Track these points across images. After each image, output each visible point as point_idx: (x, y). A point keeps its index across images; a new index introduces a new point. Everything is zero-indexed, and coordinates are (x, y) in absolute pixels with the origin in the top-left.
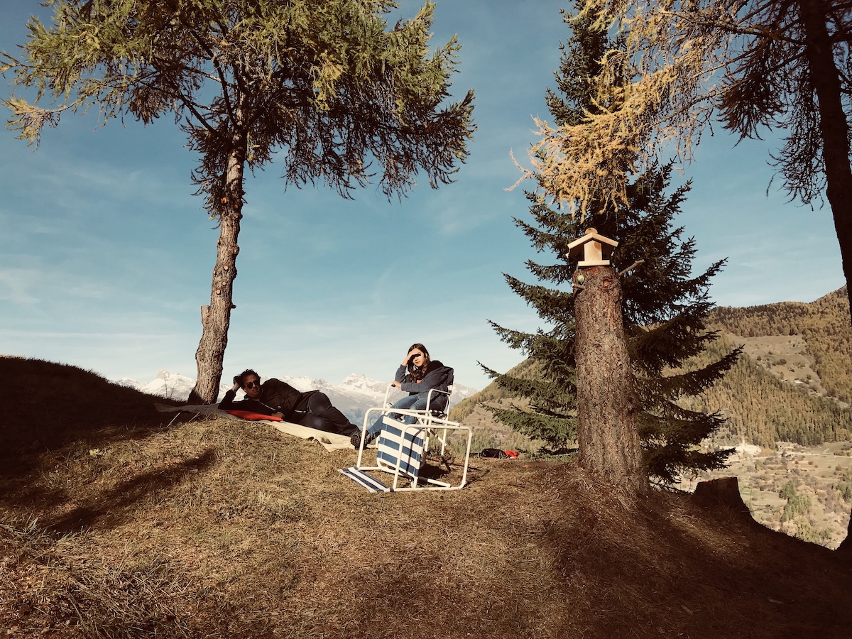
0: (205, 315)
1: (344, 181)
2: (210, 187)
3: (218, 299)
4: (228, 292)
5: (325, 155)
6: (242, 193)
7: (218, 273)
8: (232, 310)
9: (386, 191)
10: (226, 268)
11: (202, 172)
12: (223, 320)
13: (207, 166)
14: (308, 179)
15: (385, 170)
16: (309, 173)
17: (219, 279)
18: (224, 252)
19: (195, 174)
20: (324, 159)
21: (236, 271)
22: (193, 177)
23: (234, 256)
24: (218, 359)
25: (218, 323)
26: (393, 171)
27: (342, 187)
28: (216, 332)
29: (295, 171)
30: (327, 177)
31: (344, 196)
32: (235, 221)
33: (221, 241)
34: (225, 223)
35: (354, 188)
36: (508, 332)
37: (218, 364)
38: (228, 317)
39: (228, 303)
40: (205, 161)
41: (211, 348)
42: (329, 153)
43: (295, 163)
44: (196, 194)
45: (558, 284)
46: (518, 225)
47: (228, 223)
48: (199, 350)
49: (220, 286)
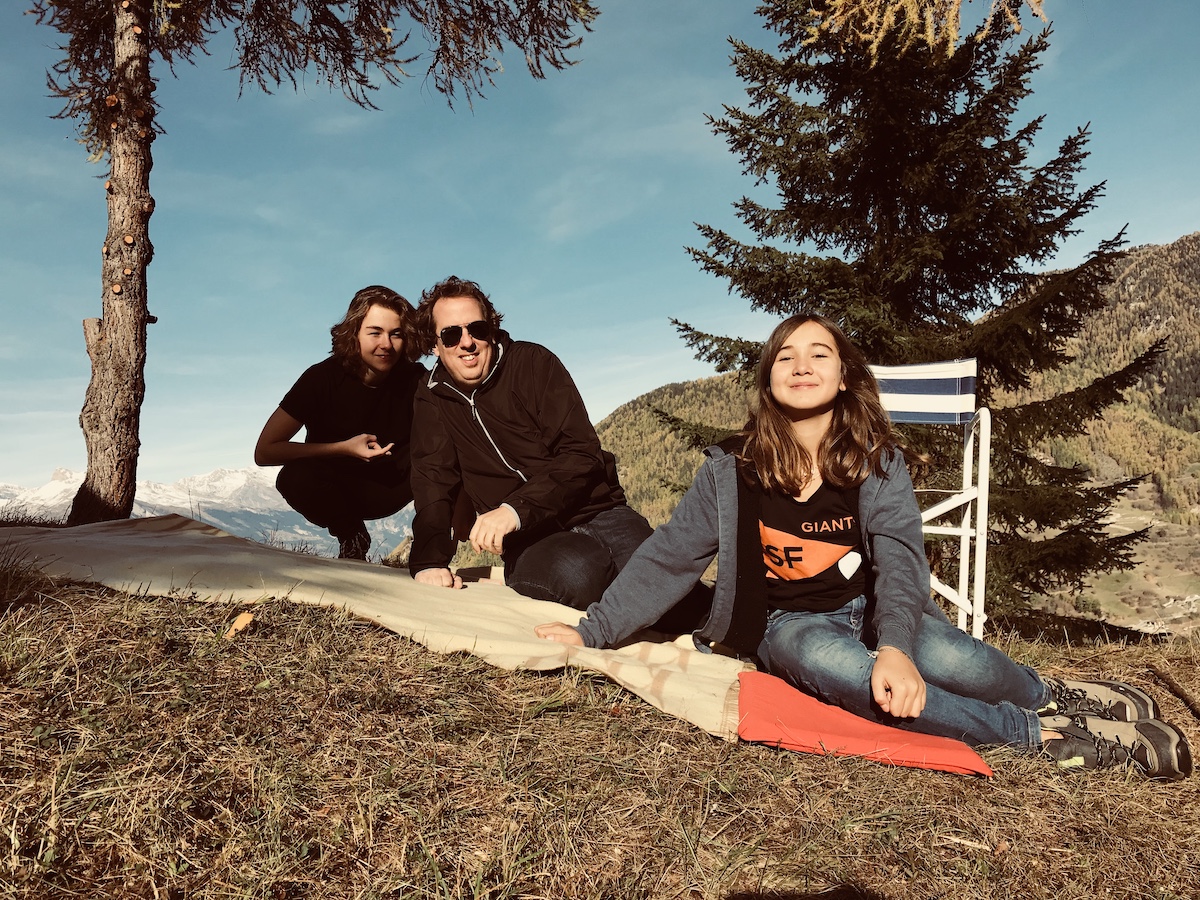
0: (93, 338)
1: (356, 73)
2: (88, 101)
3: (117, 304)
4: (138, 292)
5: (315, 22)
6: (150, 86)
7: (112, 251)
8: (149, 327)
9: (443, 86)
10: (130, 240)
11: (67, 71)
12: (132, 346)
13: (78, 62)
14: (283, 75)
15: (437, 45)
16: (284, 62)
17: (115, 262)
18: (122, 209)
19: (54, 75)
20: (313, 31)
21: (151, 247)
22: (51, 83)
23: (144, 217)
24: (128, 425)
25: (123, 352)
26: (451, 45)
27: (353, 84)
28: (118, 370)
29: (256, 57)
30: (321, 66)
31: (357, 101)
32: (140, 143)
33: (114, 185)
34: (119, 147)
35: (377, 88)
36: (710, 341)
37: (128, 434)
38: (141, 341)
39: (139, 312)
40: (71, 50)
41: (110, 402)
42: (323, 18)
43: (255, 40)
44: (59, 116)
45: (799, 244)
46: (716, 132)
47: (126, 147)
48: (87, 409)
49: (119, 278)
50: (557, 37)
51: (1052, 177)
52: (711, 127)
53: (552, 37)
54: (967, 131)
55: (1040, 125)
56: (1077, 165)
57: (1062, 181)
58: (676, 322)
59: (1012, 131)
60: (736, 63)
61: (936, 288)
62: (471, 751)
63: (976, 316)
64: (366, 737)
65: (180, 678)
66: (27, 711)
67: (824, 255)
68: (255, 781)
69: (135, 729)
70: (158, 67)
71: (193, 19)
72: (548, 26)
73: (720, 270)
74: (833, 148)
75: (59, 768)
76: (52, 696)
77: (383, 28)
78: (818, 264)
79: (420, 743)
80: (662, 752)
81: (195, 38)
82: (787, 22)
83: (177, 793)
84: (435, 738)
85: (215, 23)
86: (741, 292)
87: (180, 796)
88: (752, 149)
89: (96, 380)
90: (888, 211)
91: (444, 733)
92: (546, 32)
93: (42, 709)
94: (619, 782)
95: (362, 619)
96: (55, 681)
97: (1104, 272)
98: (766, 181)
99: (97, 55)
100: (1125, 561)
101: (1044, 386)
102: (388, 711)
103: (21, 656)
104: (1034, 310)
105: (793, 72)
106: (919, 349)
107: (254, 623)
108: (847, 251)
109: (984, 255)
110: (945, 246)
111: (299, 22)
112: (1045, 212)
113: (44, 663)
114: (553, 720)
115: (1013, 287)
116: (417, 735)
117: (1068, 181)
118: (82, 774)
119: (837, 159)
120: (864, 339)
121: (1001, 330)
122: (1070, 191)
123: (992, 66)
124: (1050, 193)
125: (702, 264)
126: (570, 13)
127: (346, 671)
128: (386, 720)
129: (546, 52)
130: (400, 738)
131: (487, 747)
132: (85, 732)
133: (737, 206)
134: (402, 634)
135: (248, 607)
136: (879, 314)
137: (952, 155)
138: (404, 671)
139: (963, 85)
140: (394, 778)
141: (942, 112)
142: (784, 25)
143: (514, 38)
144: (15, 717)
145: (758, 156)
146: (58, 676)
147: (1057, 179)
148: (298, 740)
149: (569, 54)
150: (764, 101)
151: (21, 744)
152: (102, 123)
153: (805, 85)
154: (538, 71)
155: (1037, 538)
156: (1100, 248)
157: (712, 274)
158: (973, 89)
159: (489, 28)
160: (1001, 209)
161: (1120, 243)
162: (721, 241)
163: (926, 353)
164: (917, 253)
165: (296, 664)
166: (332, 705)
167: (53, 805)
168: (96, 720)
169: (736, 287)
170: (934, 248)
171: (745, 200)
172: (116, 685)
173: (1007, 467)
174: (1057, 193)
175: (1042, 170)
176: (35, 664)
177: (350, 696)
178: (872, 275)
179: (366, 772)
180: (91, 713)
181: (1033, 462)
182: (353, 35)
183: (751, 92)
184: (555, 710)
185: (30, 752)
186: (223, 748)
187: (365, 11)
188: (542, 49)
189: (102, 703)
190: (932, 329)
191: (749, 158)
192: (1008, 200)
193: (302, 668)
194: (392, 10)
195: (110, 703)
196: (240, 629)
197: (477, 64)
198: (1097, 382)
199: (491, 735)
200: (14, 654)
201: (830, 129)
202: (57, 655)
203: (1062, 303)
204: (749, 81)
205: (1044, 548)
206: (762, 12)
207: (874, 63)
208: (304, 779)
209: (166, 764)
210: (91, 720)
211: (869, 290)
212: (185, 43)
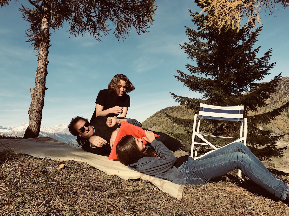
0: (32, 93)
1: (97, 33)
2: (35, 38)
4: (43, 82)
5: (88, 21)
6: (49, 35)
7: (38, 73)
8: (46, 90)
9: (117, 36)
10: (42, 70)
11: (30, 31)
12: (41, 95)
13: (33, 29)
14: (80, 33)
15: (116, 27)
16: (80, 30)
17: (39, 75)
18: (41, 63)
19: (27, 32)
20: (87, 23)
21: (47, 72)
22: (26, 34)
23: (46, 65)
24: (39, 114)
25: (39, 96)
26: (119, 27)
27: (96, 35)
28: (38, 100)
29: (74, 29)
30: (89, 31)
31: (97, 39)
32: (46, 48)
33: (39, 57)
34: (41, 49)
35: (101, 36)
36: (179, 97)
37: (39, 116)
38: (43, 94)
39: (43, 87)
40: (31, 26)
41: (35, 108)
42: (90, 20)
43: (74, 25)
44: (28, 41)
45: (201, 75)
46: (181, 48)
47: (43, 49)
48: (30, 109)
49: (39, 79)
50: (144, 25)
51: (263, 61)
52: (180, 47)
53: (143, 26)
54: (242, 49)
55: (260, 48)
56: (269, 58)
57: (265, 62)
58: (171, 93)
59: (253, 49)
60: (186, 32)
61: (234, 86)
62: (116, 201)
63: (244, 93)
64: (90, 197)
65: (45, 180)
66: (8, 188)
67: (207, 78)
68: (62, 208)
69: (33, 193)
70: (51, 31)
71: (60, 20)
72: (142, 23)
73: (182, 81)
74: (210, 53)
75: (14, 203)
76: (14, 184)
77: (103, 23)
78: (205, 80)
79: (103, 199)
80: (164, 203)
81: (60, 24)
82: (199, 23)
83: (42, 211)
84: (107, 197)
85: (65, 21)
86: (187, 86)
87: (43, 212)
88: (190, 52)
89: (33, 103)
90: (222, 68)
91: (109, 196)
92: (142, 24)
93: (11, 187)
94: (152, 211)
95: (91, 166)
96: (15, 180)
97: (275, 84)
98: (193, 60)
99: (37, 28)
100: (281, 154)
101: (261, 111)
102: (96, 190)
103: (8, 174)
104: (258, 92)
105: (200, 35)
106: (230, 101)
107: (65, 166)
108: (213, 77)
109: (246, 79)
110: (236, 76)
111: (84, 21)
112: (261, 69)
113: (13, 176)
114: (136, 193)
115: (253, 86)
116: (103, 197)
117: (267, 62)
118: (20, 205)
119: (210, 55)
120: (216, 98)
121: (250, 97)
122: (267, 64)
123: (248, 34)
124: (262, 64)
125: (177, 79)
126: (147, 20)
127: (86, 179)
128: (95, 193)
129: (141, 29)
130: (98, 197)
131: (120, 200)
132: (21, 194)
133: (186, 66)
134: (100, 170)
135: (64, 162)
136: (220, 92)
137: (238, 55)
138: (101, 180)
139: (241, 39)
140: (96, 208)
141: (236, 45)
142: (198, 24)
143: (134, 25)
144: (5, 189)
145: (191, 54)
146: (16, 179)
147: (264, 61)
148: (73, 197)
149: (147, 30)
150: (193, 41)
151: (6, 197)
152: (38, 43)
153: (203, 38)
154: (139, 33)
155: (259, 148)
156: (275, 78)
157: (180, 81)
158: (244, 39)
159: (128, 23)
160: (250, 68)
161: (280, 77)
162: (182, 74)
163: (232, 102)
164: (230, 78)
165: (74, 177)
166: (82, 188)
167: (12, 213)
168: (24, 191)
169: (185, 85)
170: (234, 77)
171: (188, 64)
172: (30, 182)
173: (251, 130)
174: (264, 64)
175: (260, 59)
176: (11, 176)
177: (87, 186)
178: (218, 83)
179: (89, 206)
180: (23, 189)
181: (258, 129)
182: (97, 24)
183: (190, 39)
184: (137, 191)
185: (8, 199)
186: (54, 199)
187: (100, 19)
188: (140, 28)
189: (26, 186)
190: (233, 96)
191: (189, 54)
192: (252, 66)
193: (75, 178)
194: (106, 19)
195: (28, 186)
196: (61, 168)
197: (125, 31)
198: (274, 110)
199: (121, 197)
200: (6, 173)
201: (209, 48)
202: (16, 174)
203: (265, 91)
204: (190, 36)
205: (261, 151)
206: (193, 20)
207: (220, 33)
208: (74, 208)
209: (40, 203)
210: (23, 191)
211: (218, 86)
212: (58, 25)
